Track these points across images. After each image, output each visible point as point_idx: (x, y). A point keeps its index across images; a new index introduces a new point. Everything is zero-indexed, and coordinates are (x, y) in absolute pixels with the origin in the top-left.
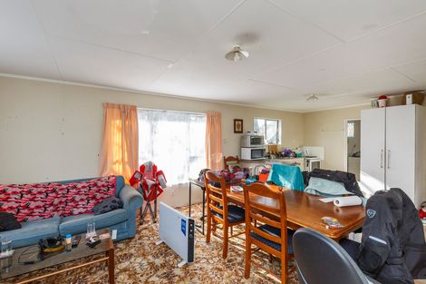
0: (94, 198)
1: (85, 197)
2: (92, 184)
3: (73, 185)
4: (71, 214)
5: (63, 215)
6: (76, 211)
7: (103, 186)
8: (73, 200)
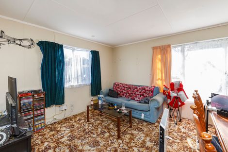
0: (143, 95)
1: (139, 93)
2: (143, 88)
3: (136, 87)
4: (134, 99)
5: (132, 99)
6: (136, 99)
7: (148, 90)
8: (135, 94)
